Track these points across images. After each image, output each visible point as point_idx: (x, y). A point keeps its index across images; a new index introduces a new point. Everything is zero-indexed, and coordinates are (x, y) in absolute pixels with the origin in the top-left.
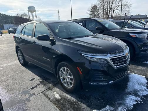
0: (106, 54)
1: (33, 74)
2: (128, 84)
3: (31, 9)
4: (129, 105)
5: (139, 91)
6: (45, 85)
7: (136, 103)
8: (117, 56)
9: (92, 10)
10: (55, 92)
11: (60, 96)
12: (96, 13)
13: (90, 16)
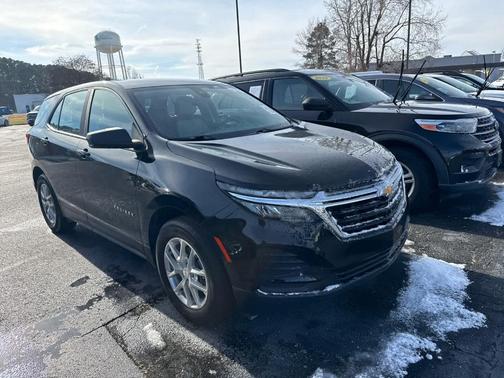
0: (311, 193)
1: (87, 261)
2: (402, 292)
3: (107, 43)
4: (392, 367)
5: (435, 317)
6: (119, 298)
7: (419, 358)
8: (352, 198)
9: (310, 40)
10: (150, 324)
12: (326, 50)
13: (305, 60)
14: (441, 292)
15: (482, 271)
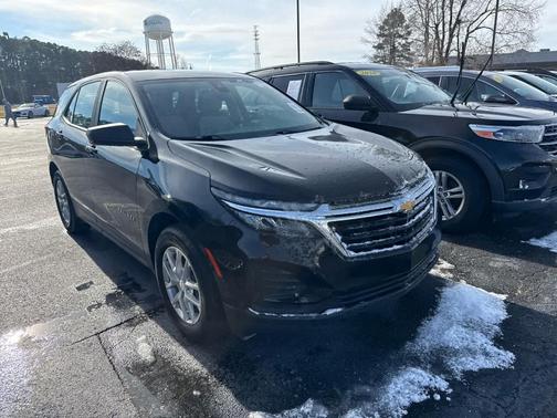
0: (313, 205)
1: (95, 265)
2: (425, 322)
4: (391, 404)
5: (456, 353)
6: (119, 306)
7: (424, 397)
10: (144, 337)
11: (155, 353)
12: (400, 40)
13: (375, 51)
14: (470, 325)
15: (524, 304)
